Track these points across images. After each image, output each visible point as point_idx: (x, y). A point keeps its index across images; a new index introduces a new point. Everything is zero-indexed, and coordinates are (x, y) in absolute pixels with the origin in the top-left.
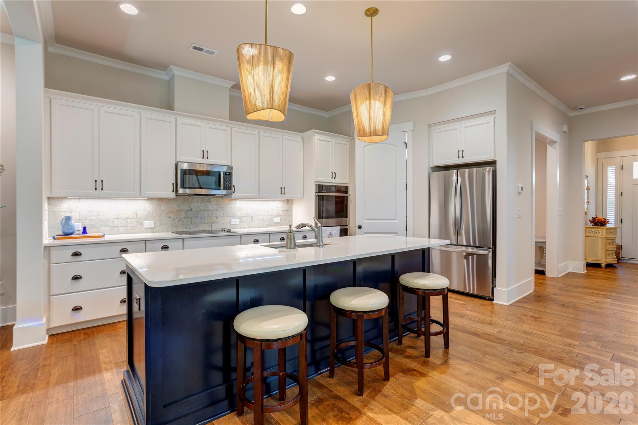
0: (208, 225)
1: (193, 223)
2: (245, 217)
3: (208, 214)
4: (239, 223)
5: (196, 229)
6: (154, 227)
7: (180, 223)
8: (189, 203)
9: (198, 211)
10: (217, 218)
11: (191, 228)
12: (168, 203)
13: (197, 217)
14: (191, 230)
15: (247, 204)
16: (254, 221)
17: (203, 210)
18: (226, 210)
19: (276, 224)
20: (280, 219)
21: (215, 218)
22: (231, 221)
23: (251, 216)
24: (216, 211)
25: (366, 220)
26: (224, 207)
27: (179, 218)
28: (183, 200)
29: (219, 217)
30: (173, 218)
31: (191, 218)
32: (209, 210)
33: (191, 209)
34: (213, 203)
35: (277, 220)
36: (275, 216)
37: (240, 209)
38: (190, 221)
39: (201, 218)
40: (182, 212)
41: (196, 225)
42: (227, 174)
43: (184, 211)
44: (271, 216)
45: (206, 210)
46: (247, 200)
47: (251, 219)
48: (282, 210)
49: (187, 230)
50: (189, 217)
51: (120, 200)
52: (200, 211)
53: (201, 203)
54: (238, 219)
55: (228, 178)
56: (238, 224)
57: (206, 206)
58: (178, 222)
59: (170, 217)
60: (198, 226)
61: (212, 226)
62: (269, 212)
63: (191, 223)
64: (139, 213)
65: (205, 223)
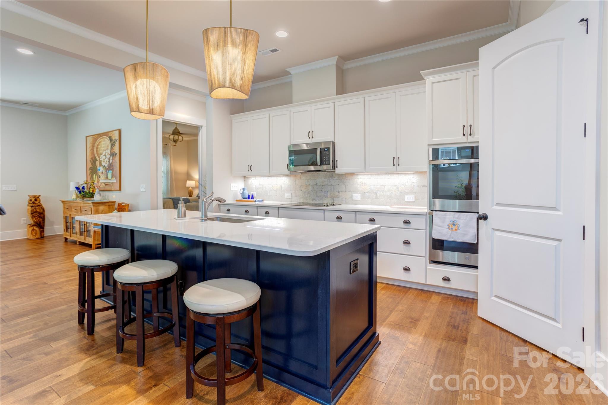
0: (331, 199)
1: (318, 196)
2: (367, 192)
3: (331, 189)
4: (361, 199)
5: (321, 202)
6: (291, 197)
7: (309, 196)
8: (315, 179)
9: (323, 186)
10: (339, 192)
11: (316, 201)
12: (300, 179)
13: (321, 191)
14: (317, 202)
15: (370, 178)
16: (378, 197)
17: (326, 185)
18: (347, 185)
19: (408, 203)
20: (415, 197)
21: (337, 192)
22: (352, 196)
23: (375, 191)
24: (338, 186)
25: (496, 205)
26: (345, 182)
27: (307, 191)
28: (311, 176)
29: (341, 192)
30: (304, 191)
31: (317, 192)
32: (332, 185)
33: (317, 184)
34: (335, 178)
35: (409, 198)
36: (407, 193)
37: (363, 184)
38: (316, 194)
39: (325, 192)
40: (310, 186)
41: (321, 198)
42: (326, 150)
43: (312, 185)
44: (401, 192)
45: (329, 184)
46: (371, 174)
47: (375, 196)
48: (418, 186)
49: (314, 202)
50: (315, 191)
51: (273, 177)
52: (324, 185)
53: (325, 178)
54: (360, 195)
55: (327, 153)
56: (359, 200)
57: (328, 181)
58: (307, 194)
59: (301, 191)
60: (322, 199)
61: (334, 200)
62: (398, 188)
63: (317, 196)
64: (283, 186)
65: (328, 197)
